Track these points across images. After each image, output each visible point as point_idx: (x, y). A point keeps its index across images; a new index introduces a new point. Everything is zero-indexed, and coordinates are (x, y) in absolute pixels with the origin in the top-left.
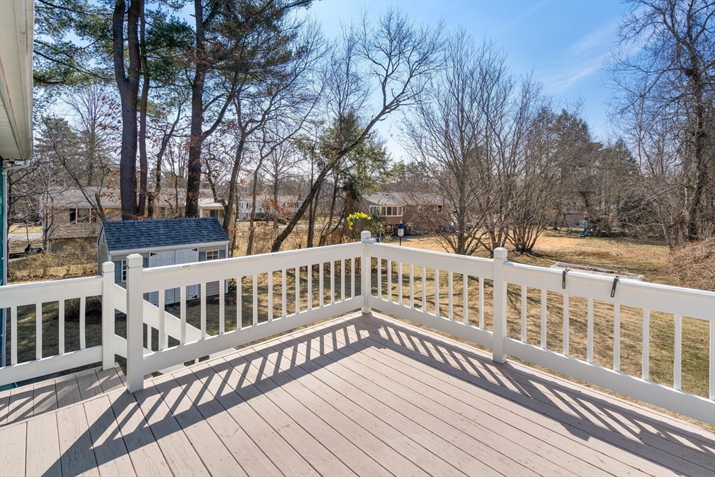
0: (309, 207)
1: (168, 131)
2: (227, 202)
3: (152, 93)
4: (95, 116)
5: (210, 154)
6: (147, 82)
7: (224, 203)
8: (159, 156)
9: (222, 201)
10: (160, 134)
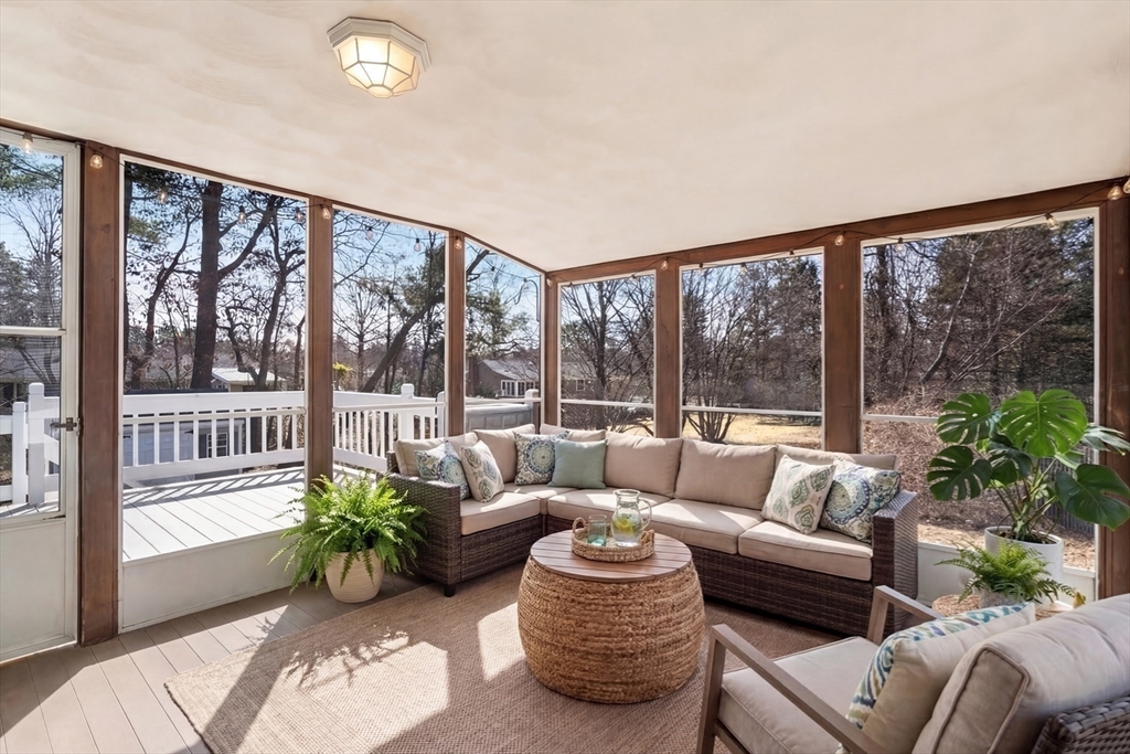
0: (384, 377)
1: (167, 265)
2: (258, 371)
3: (137, 206)
4: (52, 237)
5: (235, 300)
6: (128, 190)
7: (254, 375)
8: (152, 302)
9: (251, 370)
10: (154, 269)
